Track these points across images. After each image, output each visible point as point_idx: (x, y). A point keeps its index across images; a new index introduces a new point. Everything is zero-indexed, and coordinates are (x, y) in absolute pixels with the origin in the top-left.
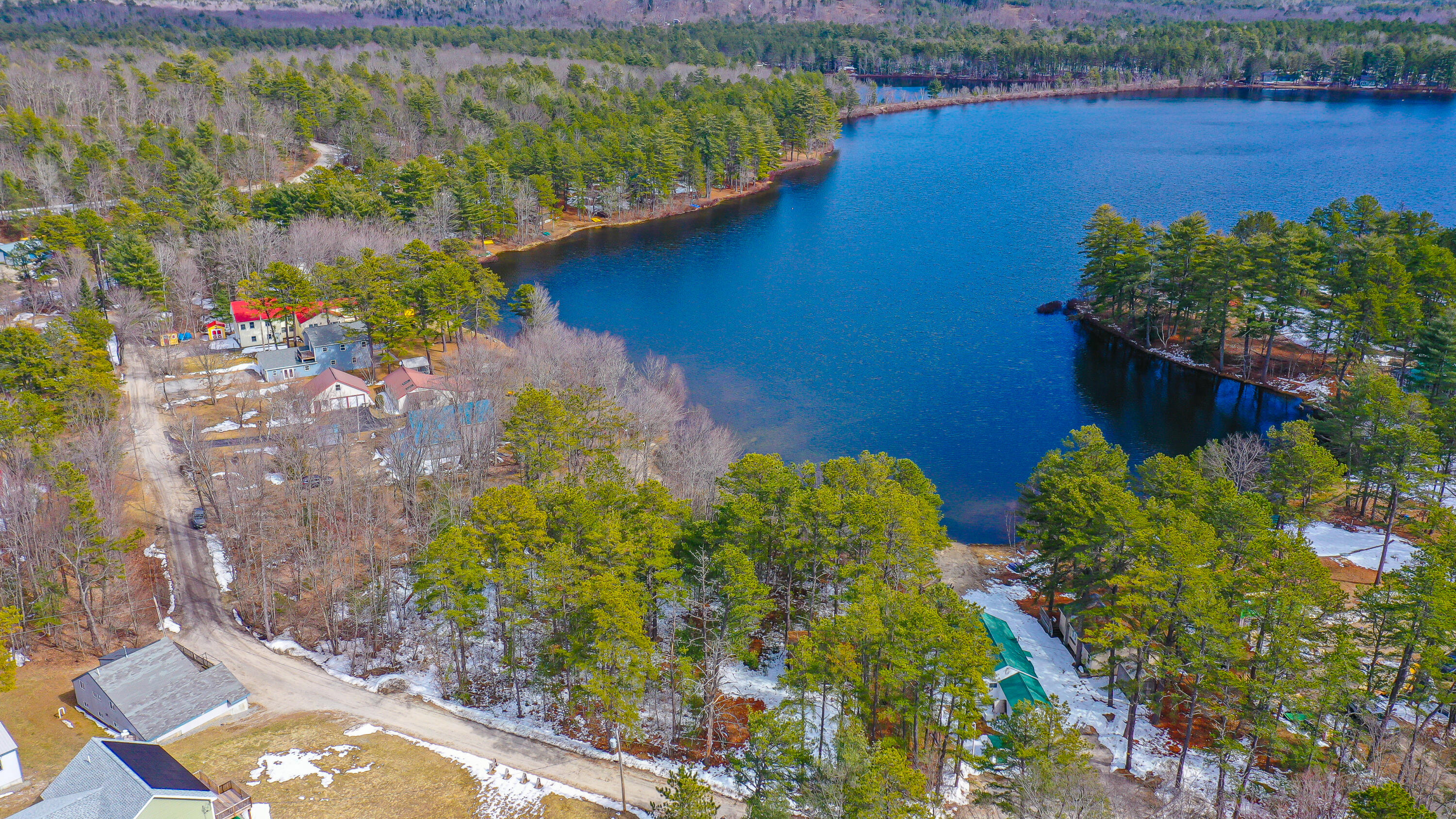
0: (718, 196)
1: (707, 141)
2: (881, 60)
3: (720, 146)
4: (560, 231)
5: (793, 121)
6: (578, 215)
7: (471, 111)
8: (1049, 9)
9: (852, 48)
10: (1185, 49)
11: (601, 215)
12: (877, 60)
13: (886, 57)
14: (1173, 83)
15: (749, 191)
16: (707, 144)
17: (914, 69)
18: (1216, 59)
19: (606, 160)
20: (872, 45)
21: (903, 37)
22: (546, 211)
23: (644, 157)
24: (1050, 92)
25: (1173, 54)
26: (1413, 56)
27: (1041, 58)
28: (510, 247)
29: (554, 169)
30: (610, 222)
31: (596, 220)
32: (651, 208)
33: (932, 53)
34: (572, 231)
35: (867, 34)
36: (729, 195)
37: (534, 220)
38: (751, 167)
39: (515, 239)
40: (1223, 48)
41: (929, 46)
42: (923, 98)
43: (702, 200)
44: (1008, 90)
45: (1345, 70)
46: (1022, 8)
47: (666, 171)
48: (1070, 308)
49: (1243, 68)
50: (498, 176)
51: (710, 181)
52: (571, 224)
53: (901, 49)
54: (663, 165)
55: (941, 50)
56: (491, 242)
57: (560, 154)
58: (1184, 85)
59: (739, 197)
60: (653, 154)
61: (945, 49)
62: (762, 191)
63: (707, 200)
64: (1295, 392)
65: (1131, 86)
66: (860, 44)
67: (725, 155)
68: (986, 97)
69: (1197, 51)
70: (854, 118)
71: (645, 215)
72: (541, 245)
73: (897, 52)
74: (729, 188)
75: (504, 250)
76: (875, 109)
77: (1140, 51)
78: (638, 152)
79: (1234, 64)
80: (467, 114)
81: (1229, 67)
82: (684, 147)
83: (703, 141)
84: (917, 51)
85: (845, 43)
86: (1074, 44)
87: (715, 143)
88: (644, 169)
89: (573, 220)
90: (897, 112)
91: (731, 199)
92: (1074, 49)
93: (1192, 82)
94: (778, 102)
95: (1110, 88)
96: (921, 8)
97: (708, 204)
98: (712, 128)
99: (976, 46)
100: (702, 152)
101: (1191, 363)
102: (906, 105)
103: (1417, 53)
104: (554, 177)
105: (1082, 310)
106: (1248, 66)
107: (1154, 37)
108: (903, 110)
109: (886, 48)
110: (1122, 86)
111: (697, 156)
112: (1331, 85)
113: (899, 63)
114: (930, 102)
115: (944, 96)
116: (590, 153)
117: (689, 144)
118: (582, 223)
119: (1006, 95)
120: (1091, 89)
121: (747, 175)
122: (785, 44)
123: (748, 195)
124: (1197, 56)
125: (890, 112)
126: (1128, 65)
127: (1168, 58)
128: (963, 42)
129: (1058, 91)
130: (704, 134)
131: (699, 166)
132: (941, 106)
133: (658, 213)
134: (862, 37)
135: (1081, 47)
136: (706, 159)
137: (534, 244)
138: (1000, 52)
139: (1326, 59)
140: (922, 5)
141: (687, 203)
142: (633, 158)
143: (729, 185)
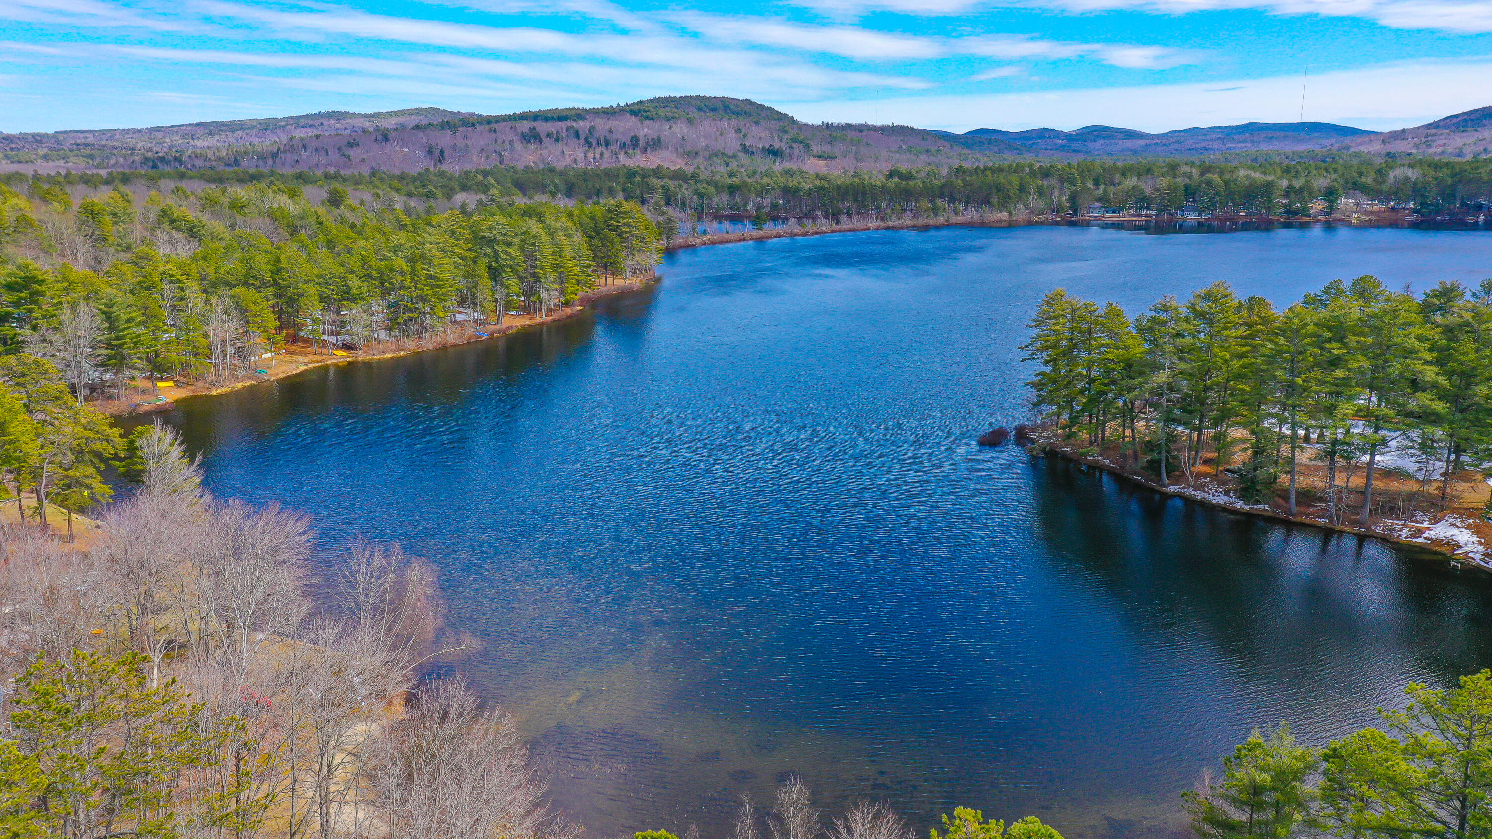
0: (514, 322)
1: (495, 252)
2: (695, 198)
3: (513, 258)
4: (284, 368)
5: (606, 237)
6: (315, 348)
7: (172, 222)
8: (855, 162)
9: (663, 187)
10: (1010, 183)
11: (348, 347)
12: (692, 199)
13: (701, 196)
14: (1003, 215)
15: (554, 316)
16: (496, 255)
17: (731, 209)
18: (1041, 192)
19: (352, 272)
20: (685, 185)
21: (718, 177)
22: (258, 339)
23: (406, 268)
24: (881, 224)
25: (999, 188)
26: (1232, 185)
27: (864, 194)
28: (200, 389)
29: (276, 284)
30: (360, 356)
31: (340, 353)
32: (420, 338)
33: (749, 191)
34: (302, 368)
35: (678, 175)
36: (527, 322)
37: (241, 353)
38: (555, 286)
39: (209, 379)
40: (1045, 183)
41: (745, 184)
42: (748, 229)
43: (491, 328)
44: (837, 223)
45: (1169, 201)
46: (829, 161)
47: (439, 287)
48: (1022, 436)
49: (1068, 202)
50: (182, 289)
51: (501, 303)
52: (301, 358)
53: (716, 188)
54: (436, 279)
55: (759, 188)
56: (171, 384)
57: (285, 263)
58: (1014, 218)
59: (542, 324)
60: (419, 265)
61: (763, 187)
62: (570, 317)
63: (498, 327)
64: (1421, 540)
65: (960, 219)
66: (672, 184)
67: (520, 269)
68: (815, 229)
69: (1021, 185)
70: (674, 248)
71: (410, 345)
72: (251, 387)
73: (712, 190)
74: (528, 314)
75: (190, 394)
76: (698, 240)
77: (965, 185)
78: (399, 262)
79: (1060, 197)
80: (166, 226)
81: (1055, 200)
82: (463, 258)
83: (490, 251)
84: (732, 189)
85: (656, 182)
86: (896, 180)
87: (506, 252)
88: (408, 282)
89: (306, 354)
90: (721, 243)
91: (530, 326)
92: (896, 185)
93: (1021, 214)
94: (585, 220)
95: (941, 220)
96: (727, 160)
97: (499, 331)
98: (501, 234)
99: (795, 183)
100: (490, 266)
101: (1240, 505)
102: (730, 236)
103: (1235, 184)
104: (277, 296)
105: (1042, 439)
106: (1073, 199)
107: (977, 173)
108: (728, 241)
109: (700, 186)
110: (954, 219)
111: (482, 269)
112: (1156, 216)
113: (716, 201)
114: (755, 234)
115: (769, 228)
116: (329, 263)
117: (472, 254)
118: (319, 357)
119: (838, 227)
120: (922, 221)
121: (551, 297)
122: (590, 184)
123: (553, 321)
124: (1022, 189)
125: (714, 243)
126: (953, 200)
127: (994, 191)
128: (781, 180)
129: (890, 224)
130: (491, 242)
131: (486, 282)
132: (768, 238)
133: (429, 344)
134: (672, 178)
135: (904, 183)
136: (495, 274)
137: (239, 386)
138: (822, 188)
139: (1148, 191)
140: (728, 157)
141: (470, 331)
142: (392, 270)
143: (527, 309)
